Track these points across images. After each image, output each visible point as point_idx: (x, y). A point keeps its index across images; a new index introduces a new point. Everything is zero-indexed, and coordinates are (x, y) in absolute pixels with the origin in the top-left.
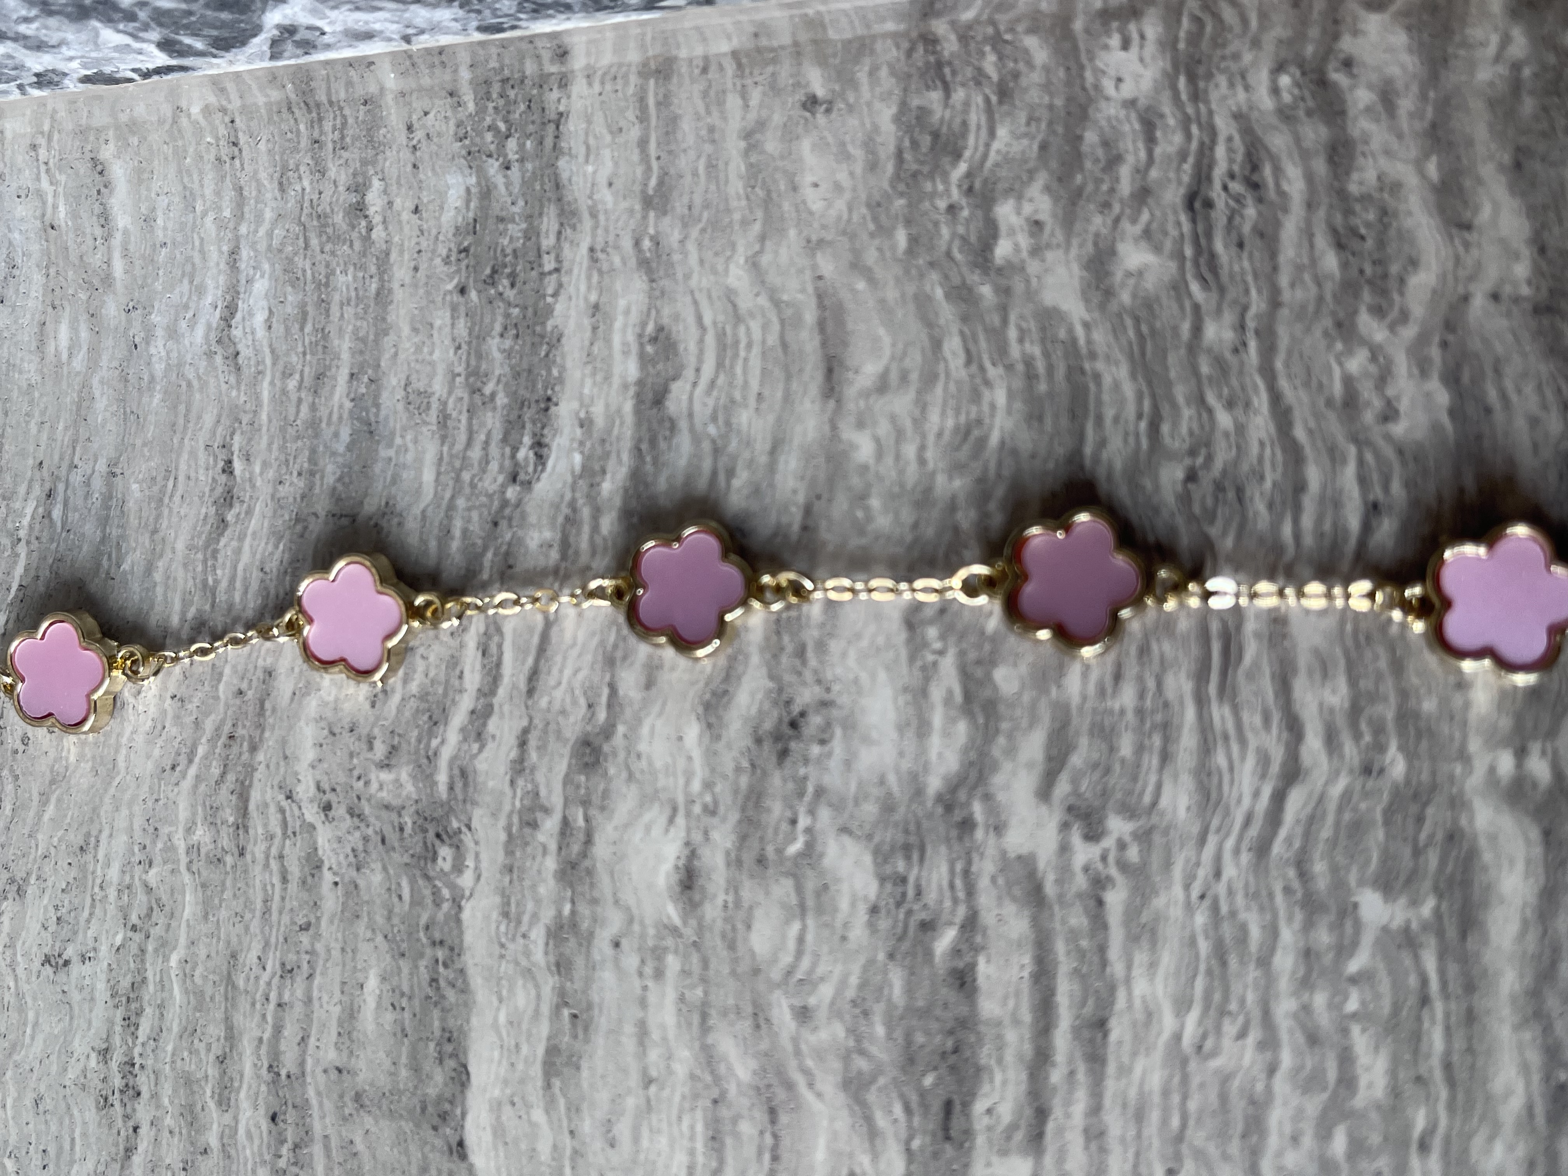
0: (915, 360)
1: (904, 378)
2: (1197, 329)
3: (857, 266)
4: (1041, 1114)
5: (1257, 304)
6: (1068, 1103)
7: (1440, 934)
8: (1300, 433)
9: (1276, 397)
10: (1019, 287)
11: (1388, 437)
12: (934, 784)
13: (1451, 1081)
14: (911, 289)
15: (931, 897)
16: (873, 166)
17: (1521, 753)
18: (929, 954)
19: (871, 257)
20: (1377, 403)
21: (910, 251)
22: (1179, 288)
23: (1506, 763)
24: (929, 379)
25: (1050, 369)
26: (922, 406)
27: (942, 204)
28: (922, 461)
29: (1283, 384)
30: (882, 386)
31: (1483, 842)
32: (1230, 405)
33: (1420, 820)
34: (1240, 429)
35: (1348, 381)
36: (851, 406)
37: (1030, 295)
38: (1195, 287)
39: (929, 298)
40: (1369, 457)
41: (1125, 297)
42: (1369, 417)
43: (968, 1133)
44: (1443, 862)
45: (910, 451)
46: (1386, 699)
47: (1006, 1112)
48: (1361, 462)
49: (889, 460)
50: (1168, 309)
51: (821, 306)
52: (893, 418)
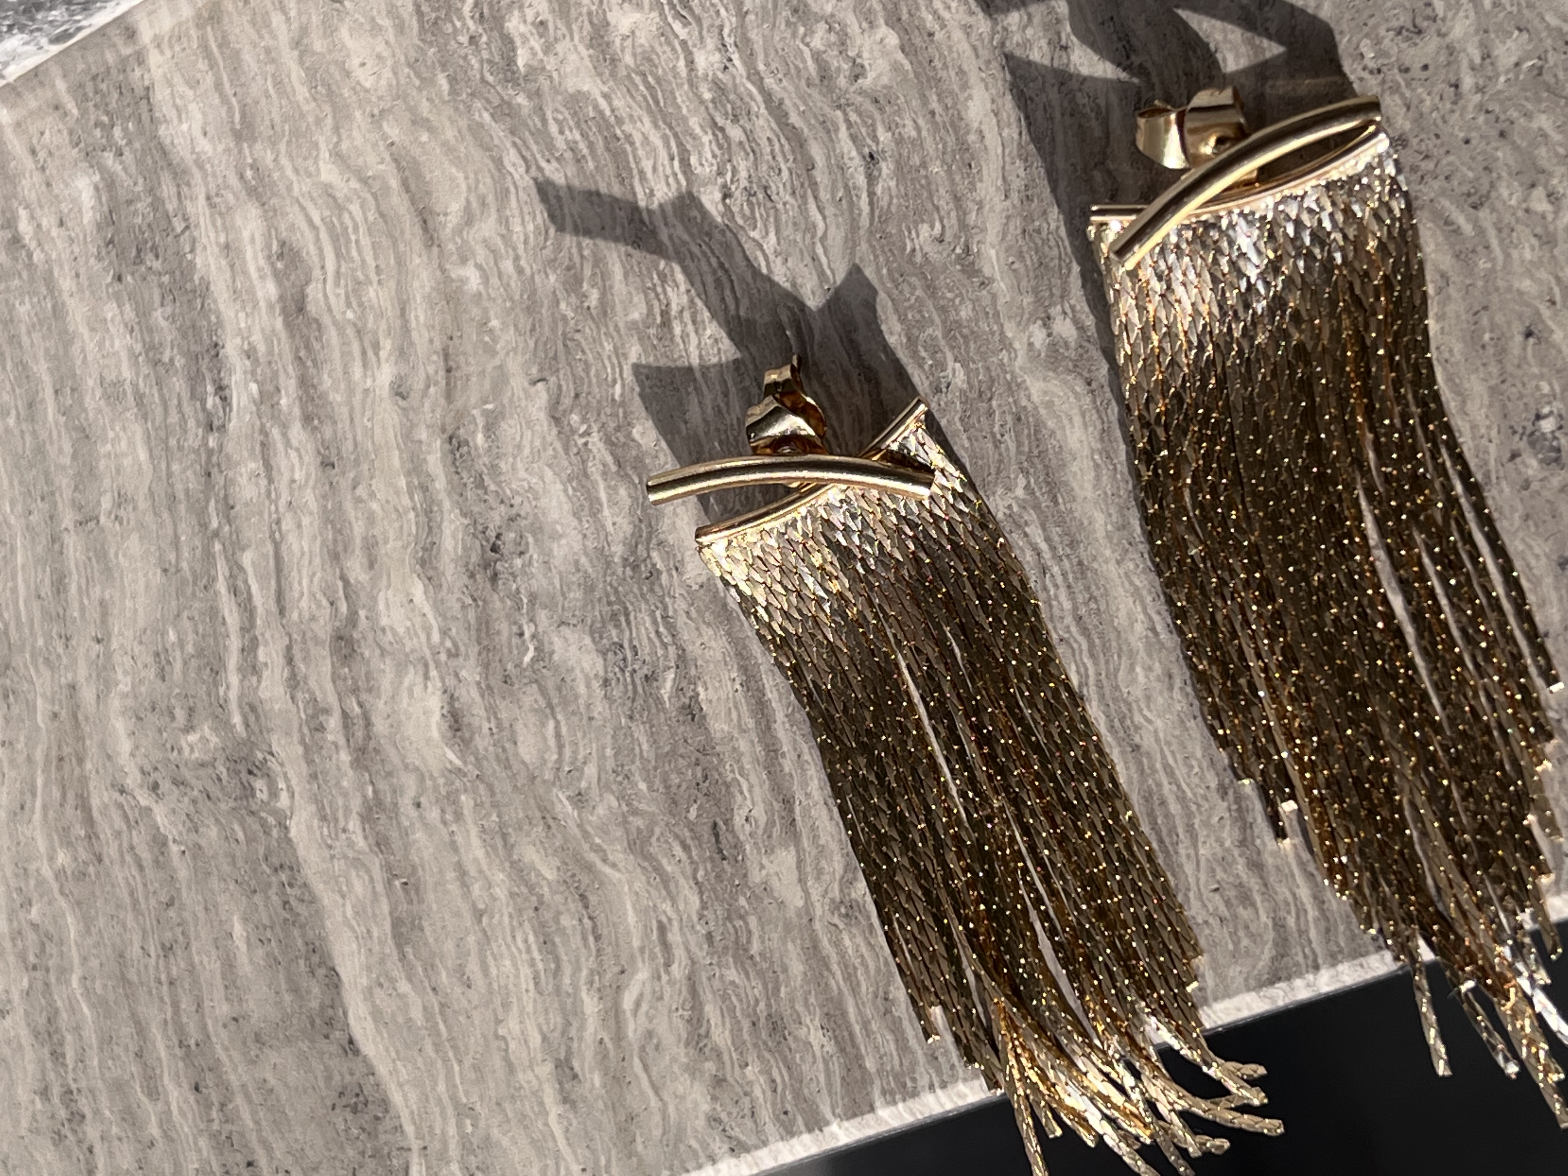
0: (486, 185)
1: (483, 204)
2: (690, 63)
3: (418, 122)
4: (788, 803)
5: (729, 21)
6: (804, 784)
7: (1037, 507)
8: (794, 119)
9: (768, 96)
10: (545, 84)
11: (861, 92)
12: (618, 550)
13: (1085, 631)
14: (463, 123)
15: (645, 652)
16: (401, 28)
17: (1047, 320)
18: (659, 701)
19: (425, 108)
20: (846, 66)
21: (453, 92)
22: (665, 33)
23: (1039, 336)
24: (503, 195)
25: (591, 146)
26: (504, 221)
27: (464, 39)
28: (520, 271)
29: (769, 81)
30: (469, 219)
31: (1043, 412)
32: (736, 119)
33: (990, 414)
34: (749, 135)
35: (817, 56)
36: (451, 246)
37: (556, 90)
38: (677, 26)
39: (481, 125)
40: (853, 117)
41: (628, 59)
42: (842, 81)
43: (738, 846)
44: (1019, 444)
45: (508, 266)
46: (932, 322)
47: (760, 814)
48: (849, 125)
49: (494, 281)
50: (664, 54)
51: (400, 168)
52: (486, 242)
